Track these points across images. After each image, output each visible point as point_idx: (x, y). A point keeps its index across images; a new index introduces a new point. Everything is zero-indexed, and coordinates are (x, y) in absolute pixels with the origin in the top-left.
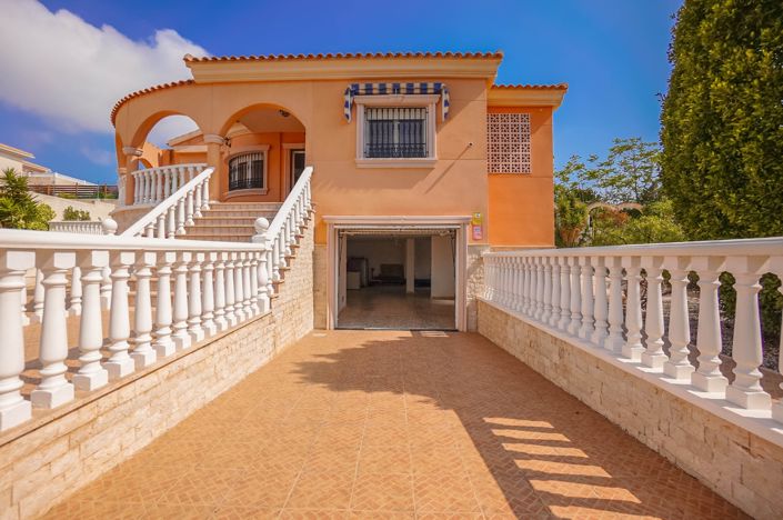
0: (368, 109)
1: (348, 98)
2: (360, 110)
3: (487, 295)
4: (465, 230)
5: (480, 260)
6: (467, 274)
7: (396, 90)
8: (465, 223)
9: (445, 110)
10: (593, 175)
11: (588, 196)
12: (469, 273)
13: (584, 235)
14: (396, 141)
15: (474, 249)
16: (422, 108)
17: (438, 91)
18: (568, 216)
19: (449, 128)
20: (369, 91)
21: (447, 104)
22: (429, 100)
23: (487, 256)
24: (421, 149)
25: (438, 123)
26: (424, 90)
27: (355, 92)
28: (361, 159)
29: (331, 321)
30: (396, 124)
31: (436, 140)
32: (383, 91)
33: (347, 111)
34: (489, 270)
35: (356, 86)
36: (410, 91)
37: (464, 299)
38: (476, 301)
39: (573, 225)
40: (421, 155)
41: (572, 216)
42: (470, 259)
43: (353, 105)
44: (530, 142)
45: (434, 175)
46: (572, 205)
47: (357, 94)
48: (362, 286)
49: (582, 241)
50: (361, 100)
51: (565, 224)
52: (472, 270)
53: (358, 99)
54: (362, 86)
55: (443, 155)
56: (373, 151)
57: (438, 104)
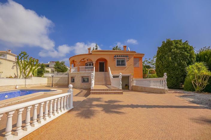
0: (117, 59)
2: (116, 59)
3: (134, 85)
6: (131, 82)
7: (121, 56)
8: (131, 75)
9: (128, 59)
10: (149, 63)
11: (148, 67)
13: (148, 76)
14: (121, 63)
15: (132, 79)
16: (125, 59)
17: (127, 57)
18: (144, 72)
19: (128, 62)
20: (117, 56)
23: (134, 80)
26: (125, 57)
27: (115, 57)
28: (116, 66)
30: (121, 61)
31: (127, 63)
32: (119, 56)
33: (114, 59)
34: (135, 82)
36: (123, 57)
37: (131, 85)
39: (146, 74)
40: (125, 65)
41: (145, 72)
44: (139, 62)
45: (127, 68)
46: (145, 69)
49: (147, 77)
51: (144, 73)
52: (132, 82)
53: (116, 58)
55: (128, 65)
56: (118, 65)
57: (127, 58)
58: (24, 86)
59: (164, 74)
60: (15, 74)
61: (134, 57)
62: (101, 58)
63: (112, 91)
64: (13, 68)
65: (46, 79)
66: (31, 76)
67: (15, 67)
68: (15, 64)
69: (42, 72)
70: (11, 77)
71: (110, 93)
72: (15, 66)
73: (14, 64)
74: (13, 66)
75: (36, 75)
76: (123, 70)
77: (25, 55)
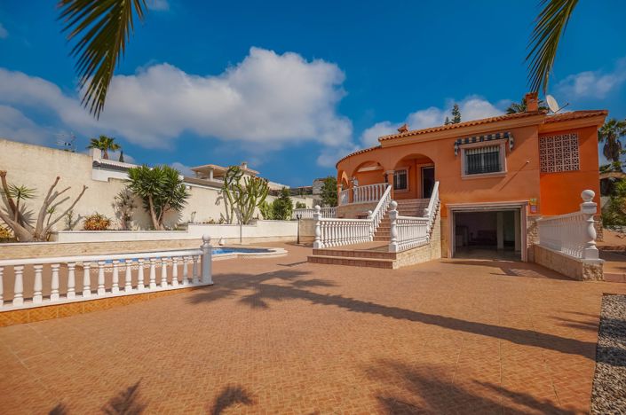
0: (467, 150)
1: (456, 147)
2: (463, 152)
4: (525, 209)
5: (535, 224)
7: (482, 139)
8: (526, 204)
12: (528, 231)
14: (483, 164)
15: (531, 218)
16: (497, 146)
17: (506, 136)
19: (513, 155)
20: (467, 142)
21: (512, 143)
22: (502, 142)
23: (541, 222)
24: (498, 167)
25: (507, 153)
26: (498, 138)
28: (464, 176)
29: (450, 254)
30: (483, 156)
31: (506, 163)
32: (474, 141)
33: (456, 153)
35: (460, 140)
36: (490, 139)
37: (526, 245)
38: (534, 246)
40: (498, 170)
42: (529, 224)
43: (459, 150)
44: (578, 151)
45: (505, 180)
47: (460, 144)
48: (464, 245)
50: (463, 146)
52: (531, 229)
53: (461, 146)
54: (463, 140)
55: (510, 170)
56: (470, 171)
57: (507, 143)
58: (237, 241)
59: (582, 196)
60: (222, 215)
61: (539, 134)
62: (411, 155)
63: (365, 256)
64: (217, 203)
65: (295, 225)
66: (258, 218)
67: (222, 201)
68: (222, 195)
69: (283, 207)
70: (211, 222)
71: (355, 263)
72: (220, 198)
73: (219, 194)
74: (218, 199)
75: (271, 215)
76: (490, 188)
77: (236, 172)
